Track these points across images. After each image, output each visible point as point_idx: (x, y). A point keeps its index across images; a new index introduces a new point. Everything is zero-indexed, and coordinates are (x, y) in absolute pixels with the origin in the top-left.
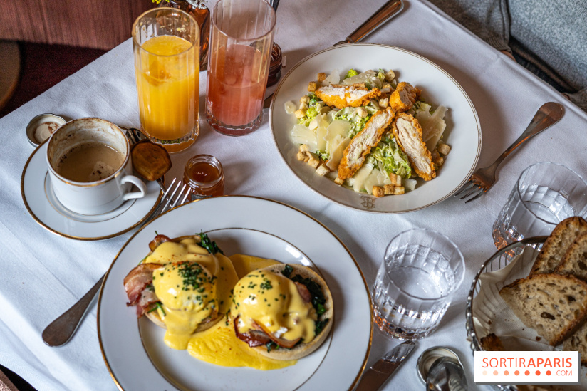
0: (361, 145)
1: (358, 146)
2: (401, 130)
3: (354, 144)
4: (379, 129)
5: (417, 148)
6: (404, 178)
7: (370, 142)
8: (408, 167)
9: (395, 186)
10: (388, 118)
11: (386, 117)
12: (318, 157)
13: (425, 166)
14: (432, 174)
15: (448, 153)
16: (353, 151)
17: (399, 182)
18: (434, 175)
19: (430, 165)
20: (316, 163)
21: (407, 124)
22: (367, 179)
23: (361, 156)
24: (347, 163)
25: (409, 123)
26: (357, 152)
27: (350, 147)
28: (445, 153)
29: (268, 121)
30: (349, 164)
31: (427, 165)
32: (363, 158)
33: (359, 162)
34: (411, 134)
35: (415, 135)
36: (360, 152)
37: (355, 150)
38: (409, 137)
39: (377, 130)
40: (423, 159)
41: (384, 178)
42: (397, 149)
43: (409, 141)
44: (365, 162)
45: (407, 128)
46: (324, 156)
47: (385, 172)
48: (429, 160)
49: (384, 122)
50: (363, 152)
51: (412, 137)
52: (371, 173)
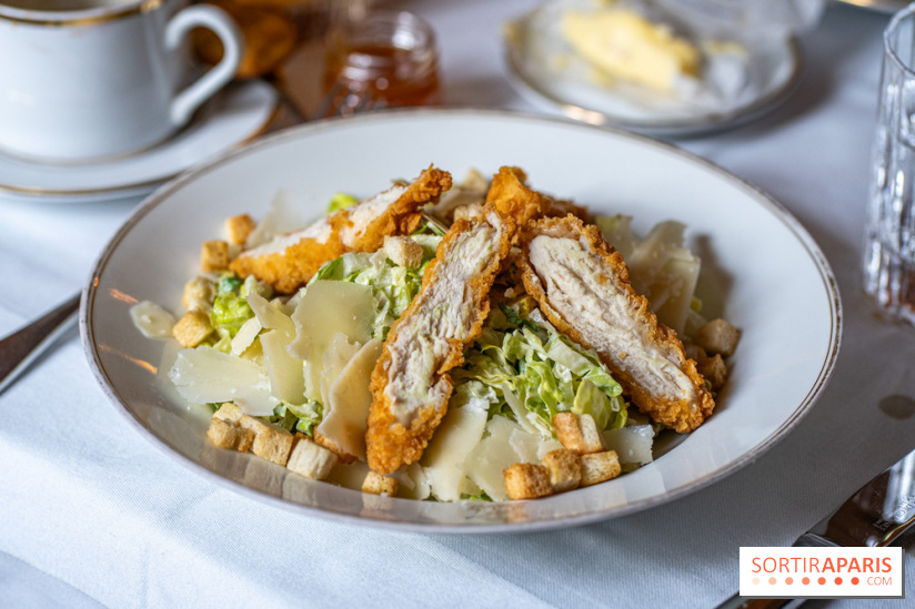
0: (425, 344)
1: (418, 346)
2: (551, 271)
3: (400, 343)
4: (474, 277)
5: (624, 322)
6: (607, 427)
7: (454, 326)
8: (611, 382)
9: (579, 454)
10: (497, 237)
11: (489, 237)
12: (287, 426)
13: (669, 378)
14: (699, 399)
15: (734, 346)
16: (402, 369)
17: (591, 438)
18: (708, 403)
19: (684, 370)
20: (284, 442)
21: (564, 247)
22: (477, 452)
23: (435, 377)
24: (393, 410)
25: (571, 243)
26: (418, 368)
27: (388, 357)
28: (726, 347)
29: (78, 333)
30: (401, 413)
31: (675, 372)
32: (444, 384)
33: (434, 400)
34: (588, 277)
35: (602, 279)
36: (428, 364)
37: (411, 365)
38: (587, 291)
39: (469, 283)
40: (654, 353)
41: (535, 438)
42: (554, 337)
43: (590, 302)
44: (456, 403)
45: (573, 264)
46: (306, 414)
47: (533, 416)
48: (678, 355)
49: (485, 253)
50: (439, 363)
51: (594, 286)
52: (486, 434)
